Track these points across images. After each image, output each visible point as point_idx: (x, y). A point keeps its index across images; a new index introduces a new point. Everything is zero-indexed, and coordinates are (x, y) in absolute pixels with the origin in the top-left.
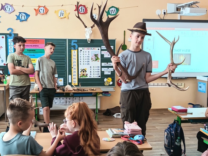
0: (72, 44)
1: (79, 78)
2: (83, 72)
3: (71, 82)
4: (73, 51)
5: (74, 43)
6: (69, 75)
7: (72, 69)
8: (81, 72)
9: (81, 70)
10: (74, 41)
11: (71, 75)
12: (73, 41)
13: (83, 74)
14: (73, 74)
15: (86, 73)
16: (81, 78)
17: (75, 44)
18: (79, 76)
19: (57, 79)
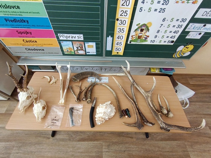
1: (129, 43)
2: (142, 30)
3: (111, 50)
6: (107, 36)
7: (117, 23)
8: (136, 30)
9: (137, 27)
11: (113, 36)
13: (141, 35)
14: (116, 36)
15: (147, 34)
16: (132, 43)
18: (130, 39)
19: (82, 43)
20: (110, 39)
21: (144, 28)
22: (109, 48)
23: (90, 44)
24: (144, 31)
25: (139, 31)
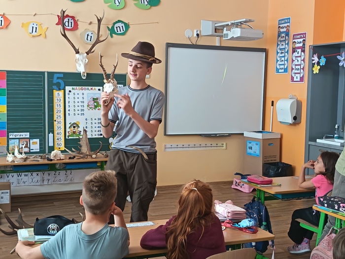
0: (55, 81)
1: (67, 138)
2: (74, 127)
3: (53, 145)
4: (56, 93)
5: (58, 78)
6: (49, 133)
7: (55, 123)
8: (70, 127)
9: (70, 125)
10: (58, 75)
11: (53, 133)
12: (56, 76)
13: (74, 130)
14: (56, 132)
15: (79, 129)
16: (70, 138)
17: (60, 81)
18: (67, 134)
19: (28, 140)
20: (51, 135)
21: (75, 125)
22: (51, 144)
23: (35, 140)
24: (76, 128)
25: (72, 128)
